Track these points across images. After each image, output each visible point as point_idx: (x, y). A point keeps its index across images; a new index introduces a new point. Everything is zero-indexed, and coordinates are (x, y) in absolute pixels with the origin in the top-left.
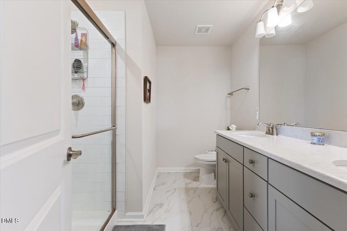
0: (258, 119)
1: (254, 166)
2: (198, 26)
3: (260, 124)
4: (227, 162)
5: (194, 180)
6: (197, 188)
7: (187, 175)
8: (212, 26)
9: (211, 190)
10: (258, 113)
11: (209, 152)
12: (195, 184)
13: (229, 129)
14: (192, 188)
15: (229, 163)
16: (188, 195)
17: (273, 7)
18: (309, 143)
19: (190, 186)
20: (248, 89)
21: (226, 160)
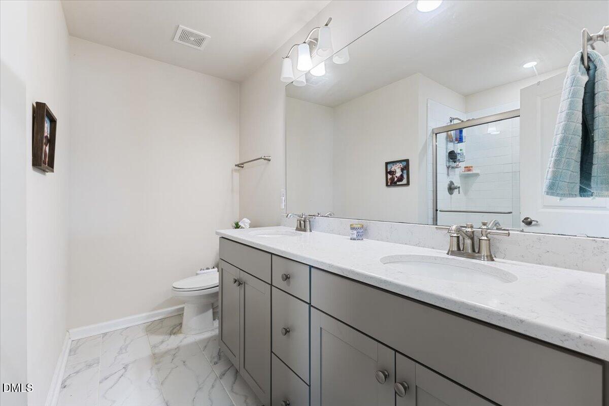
0: (283, 207)
1: (289, 284)
2: (182, 27)
3: (289, 215)
4: (242, 284)
5: (172, 333)
6: (178, 348)
7: (152, 328)
8: (210, 37)
9: (208, 342)
10: (283, 198)
11: (201, 272)
12: (173, 342)
13: (237, 226)
14: (167, 353)
15: (246, 285)
16: (159, 370)
17: (304, 43)
18: (348, 239)
19: (163, 348)
20: (269, 160)
21: (239, 282)
